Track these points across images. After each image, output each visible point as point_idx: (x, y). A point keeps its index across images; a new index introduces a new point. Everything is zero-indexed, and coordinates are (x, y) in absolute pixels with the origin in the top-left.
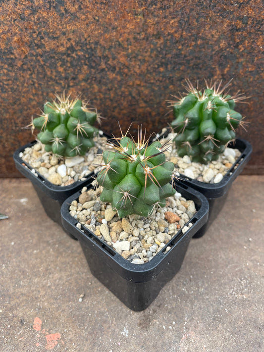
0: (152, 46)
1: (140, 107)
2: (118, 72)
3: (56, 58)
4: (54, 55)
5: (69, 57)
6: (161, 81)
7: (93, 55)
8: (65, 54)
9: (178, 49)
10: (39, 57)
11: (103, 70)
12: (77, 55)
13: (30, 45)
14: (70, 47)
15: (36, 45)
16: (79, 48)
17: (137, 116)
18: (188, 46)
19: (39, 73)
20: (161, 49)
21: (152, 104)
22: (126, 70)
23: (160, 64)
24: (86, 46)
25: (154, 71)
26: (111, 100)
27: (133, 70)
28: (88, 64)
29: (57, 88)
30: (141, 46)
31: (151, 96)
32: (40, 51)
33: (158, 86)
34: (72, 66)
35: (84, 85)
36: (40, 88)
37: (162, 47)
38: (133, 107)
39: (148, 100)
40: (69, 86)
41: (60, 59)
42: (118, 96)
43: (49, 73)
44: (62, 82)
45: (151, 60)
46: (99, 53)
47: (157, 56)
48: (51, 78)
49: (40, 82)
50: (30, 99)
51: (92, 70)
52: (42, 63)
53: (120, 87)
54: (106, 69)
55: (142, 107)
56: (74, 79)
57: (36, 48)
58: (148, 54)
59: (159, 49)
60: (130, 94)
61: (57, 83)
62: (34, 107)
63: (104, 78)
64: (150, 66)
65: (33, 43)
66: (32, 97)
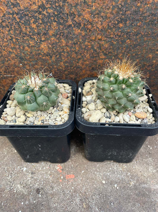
0: (114, 3)
1: (100, 59)
2: (82, 28)
3: (30, 15)
4: (28, 13)
5: (41, 14)
6: (120, 36)
7: (61, 12)
8: (37, 11)
9: (137, 6)
10: (15, 15)
11: (70, 26)
12: (47, 13)
13: (7, 4)
14: (41, 5)
15: (13, 4)
16: (49, 6)
17: (97, 66)
18: (146, 4)
19: (15, 29)
20: (122, 5)
21: (110, 56)
22: (90, 26)
23: (120, 20)
24: (55, 3)
25: (114, 27)
26: (76, 53)
27: (96, 26)
28: (57, 20)
29: (31, 42)
30: (104, 3)
31: (110, 49)
32: (15, 10)
33: (117, 40)
34: (43, 22)
35: (53, 40)
36: (17, 43)
37: (123, 4)
38: (95, 59)
39: (107, 53)
40: (41, 41)
41: (33, 16)
42: (82, 49)
43: (24, 29)
44: (35, 37)
45: (112, 16)
46: (66, 10)
47: (118, 13)
48: (26, 34)
49: (17, 37)
50: (10, 52)
51: (60, 26)
52: (18, 20)
53: (84, 41)
54: (73, 25)
55: (102, 59)
56: (45, 34)
57: (12, 7)
58: (110, 10)
59: (120, 6)
60: (93, 47)
61: (31, 38)
62: (13, 58)
63: (71, 34)
64: (111, 21)
65: (10, 3)
66: (11, 50)
